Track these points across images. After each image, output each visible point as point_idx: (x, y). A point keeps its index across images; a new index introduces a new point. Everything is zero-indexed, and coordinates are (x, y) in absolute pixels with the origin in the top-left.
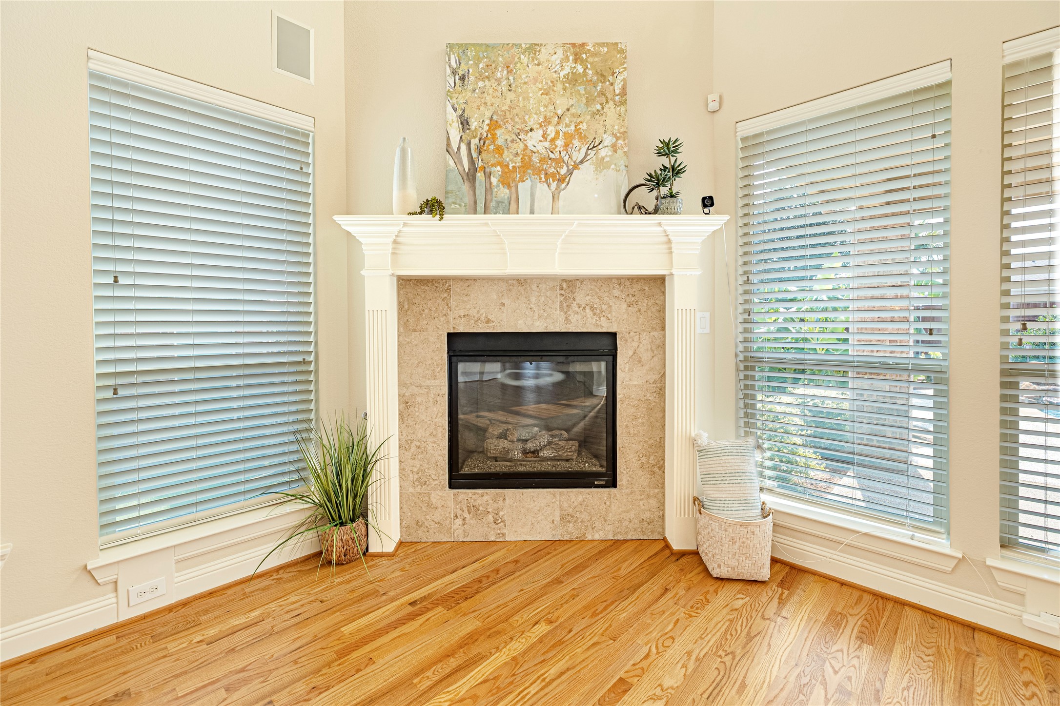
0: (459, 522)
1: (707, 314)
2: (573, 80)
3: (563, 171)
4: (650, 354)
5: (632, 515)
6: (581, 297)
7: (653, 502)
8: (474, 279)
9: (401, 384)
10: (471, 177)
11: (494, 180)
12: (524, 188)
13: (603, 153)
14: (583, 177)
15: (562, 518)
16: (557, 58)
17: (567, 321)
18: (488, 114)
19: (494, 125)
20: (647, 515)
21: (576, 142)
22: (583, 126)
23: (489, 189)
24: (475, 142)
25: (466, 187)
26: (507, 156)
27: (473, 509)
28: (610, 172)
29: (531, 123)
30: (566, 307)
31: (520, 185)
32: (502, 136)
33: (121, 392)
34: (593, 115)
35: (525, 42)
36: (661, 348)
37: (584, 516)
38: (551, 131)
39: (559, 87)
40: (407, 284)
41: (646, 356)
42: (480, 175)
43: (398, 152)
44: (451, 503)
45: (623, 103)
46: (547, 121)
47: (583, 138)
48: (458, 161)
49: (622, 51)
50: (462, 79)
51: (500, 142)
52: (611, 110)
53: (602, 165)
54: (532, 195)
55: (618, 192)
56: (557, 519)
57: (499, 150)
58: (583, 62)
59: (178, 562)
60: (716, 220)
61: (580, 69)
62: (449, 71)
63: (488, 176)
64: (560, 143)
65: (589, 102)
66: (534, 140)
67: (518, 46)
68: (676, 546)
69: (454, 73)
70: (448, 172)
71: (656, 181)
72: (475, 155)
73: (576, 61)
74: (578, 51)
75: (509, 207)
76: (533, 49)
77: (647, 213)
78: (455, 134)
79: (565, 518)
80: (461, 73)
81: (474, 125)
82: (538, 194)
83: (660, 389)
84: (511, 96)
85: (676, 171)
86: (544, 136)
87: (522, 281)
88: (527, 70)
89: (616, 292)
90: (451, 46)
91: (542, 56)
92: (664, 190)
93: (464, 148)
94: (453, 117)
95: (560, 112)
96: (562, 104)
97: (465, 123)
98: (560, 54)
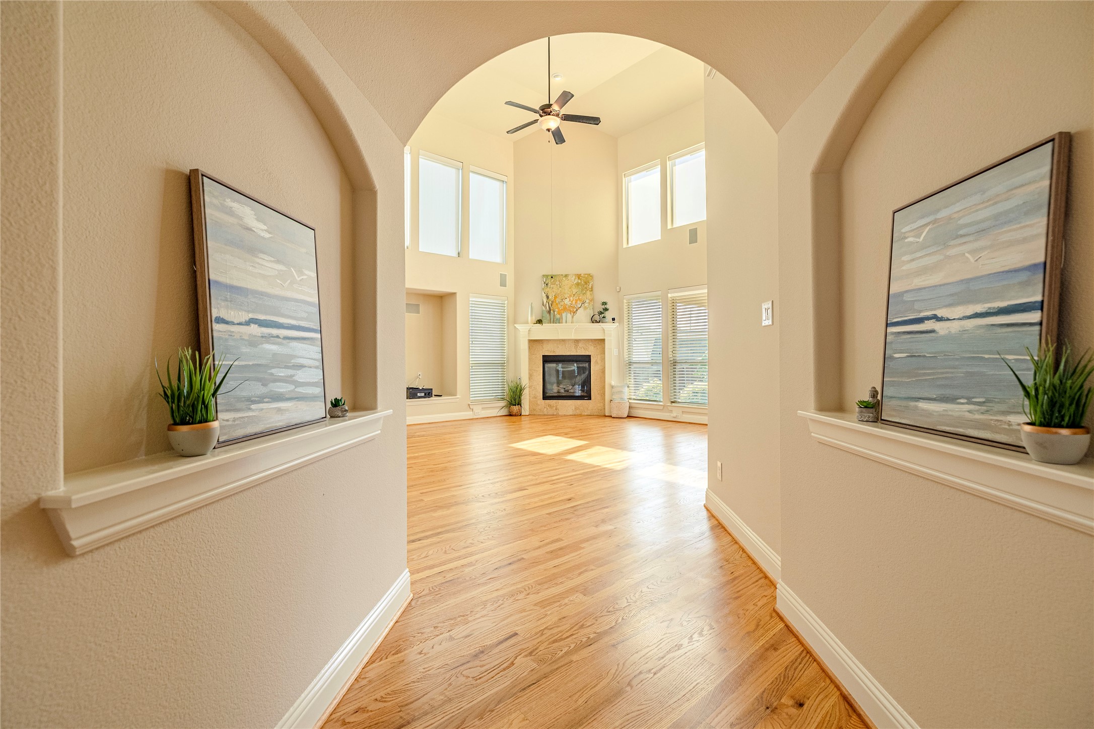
0: (546, 409)
1: (617, 350)
2: (578, 284)
3: (575, 310)
4: (600, 361)
5: (595, 408)
6: (580, 345)
7: (602, 404)
8: (550, 340)
9: (530, 370)
10: (549, 312)
11: (556, 313)
12: (564, 315)
13: (586, 305)
14: (581, 311)
15: (575, 409)
16: (573, 278)
17: (577, 352)
18: (554, 294)
19: (556, 297)
20: (600, 408)
21: (578, 302)
22: (581, 297)
23: (554, 315)
24: (550, 302)
25: (548, 315)
26: (559, 306)
27: (550, 406)
28: (588, 310)
29: (566, 297)
30: (576, 347)
31: (563, 314)
32: (558, 300)
33: (473, 368)
34: (583, 294)
35: (564, 273)
36: (603, 359)
37: (581, 408)
38: (571, 298)
39: (574, 286)
40: (531, 341)
41: (599, 362)
42: (552, 311)
43: (530, 307)
44: (543, 404)
45: (592, 291)
46: (570, 296)
47: (580, 300)
48: (546, 308)
49: (591, 276)
50: (547, 285)
51: (557, 302)
52: (588, 293)
53: (585, 308)
54: (566, 317)
55: (590, 316)
56: (574, 409)
57: (557, 304)
58: (580, 279)
59: (482, 408)
60: (616, 324)
61: (580, 282)
62: (543, 283)
63: (554, 312)
64: (574, 302)
65: (582, 290)
66: (567, 301)
67: (562, 275)
68: (606, 415)
69: (545, 283)
70: (543, 311)
71: (601, 313)
72: (550, 306)
73: (578, 279)
74: (579, 276)
75: (559, 321)
76: (566, 276)
77: (597, 322)
78: (545, 301)
79: (576, 409)
80: (546, 283)
81: (550, 298)
82: (568, 317)
83: (603, 372)
84: (560, 289)
85: (606, 310)
86: (570, 300)
87: (563, 340)
88: (565, 282)
89: (591, 343)
90: (544, 276)
91: (569, 278)
92: (603, 315)
93: (547, 304)
94: (544, 295)
95: (574, 293)
96: (575, 291)
97: (548, 297)
98: (574, 277)
